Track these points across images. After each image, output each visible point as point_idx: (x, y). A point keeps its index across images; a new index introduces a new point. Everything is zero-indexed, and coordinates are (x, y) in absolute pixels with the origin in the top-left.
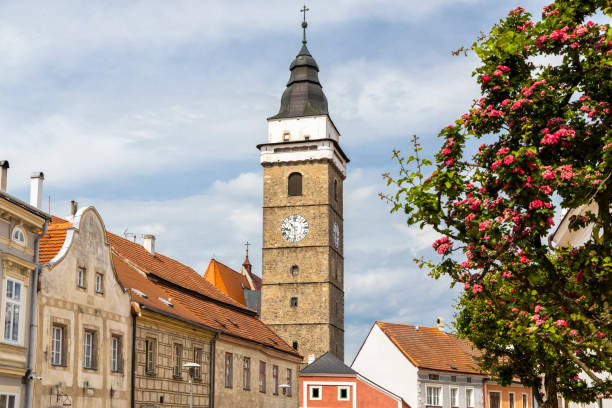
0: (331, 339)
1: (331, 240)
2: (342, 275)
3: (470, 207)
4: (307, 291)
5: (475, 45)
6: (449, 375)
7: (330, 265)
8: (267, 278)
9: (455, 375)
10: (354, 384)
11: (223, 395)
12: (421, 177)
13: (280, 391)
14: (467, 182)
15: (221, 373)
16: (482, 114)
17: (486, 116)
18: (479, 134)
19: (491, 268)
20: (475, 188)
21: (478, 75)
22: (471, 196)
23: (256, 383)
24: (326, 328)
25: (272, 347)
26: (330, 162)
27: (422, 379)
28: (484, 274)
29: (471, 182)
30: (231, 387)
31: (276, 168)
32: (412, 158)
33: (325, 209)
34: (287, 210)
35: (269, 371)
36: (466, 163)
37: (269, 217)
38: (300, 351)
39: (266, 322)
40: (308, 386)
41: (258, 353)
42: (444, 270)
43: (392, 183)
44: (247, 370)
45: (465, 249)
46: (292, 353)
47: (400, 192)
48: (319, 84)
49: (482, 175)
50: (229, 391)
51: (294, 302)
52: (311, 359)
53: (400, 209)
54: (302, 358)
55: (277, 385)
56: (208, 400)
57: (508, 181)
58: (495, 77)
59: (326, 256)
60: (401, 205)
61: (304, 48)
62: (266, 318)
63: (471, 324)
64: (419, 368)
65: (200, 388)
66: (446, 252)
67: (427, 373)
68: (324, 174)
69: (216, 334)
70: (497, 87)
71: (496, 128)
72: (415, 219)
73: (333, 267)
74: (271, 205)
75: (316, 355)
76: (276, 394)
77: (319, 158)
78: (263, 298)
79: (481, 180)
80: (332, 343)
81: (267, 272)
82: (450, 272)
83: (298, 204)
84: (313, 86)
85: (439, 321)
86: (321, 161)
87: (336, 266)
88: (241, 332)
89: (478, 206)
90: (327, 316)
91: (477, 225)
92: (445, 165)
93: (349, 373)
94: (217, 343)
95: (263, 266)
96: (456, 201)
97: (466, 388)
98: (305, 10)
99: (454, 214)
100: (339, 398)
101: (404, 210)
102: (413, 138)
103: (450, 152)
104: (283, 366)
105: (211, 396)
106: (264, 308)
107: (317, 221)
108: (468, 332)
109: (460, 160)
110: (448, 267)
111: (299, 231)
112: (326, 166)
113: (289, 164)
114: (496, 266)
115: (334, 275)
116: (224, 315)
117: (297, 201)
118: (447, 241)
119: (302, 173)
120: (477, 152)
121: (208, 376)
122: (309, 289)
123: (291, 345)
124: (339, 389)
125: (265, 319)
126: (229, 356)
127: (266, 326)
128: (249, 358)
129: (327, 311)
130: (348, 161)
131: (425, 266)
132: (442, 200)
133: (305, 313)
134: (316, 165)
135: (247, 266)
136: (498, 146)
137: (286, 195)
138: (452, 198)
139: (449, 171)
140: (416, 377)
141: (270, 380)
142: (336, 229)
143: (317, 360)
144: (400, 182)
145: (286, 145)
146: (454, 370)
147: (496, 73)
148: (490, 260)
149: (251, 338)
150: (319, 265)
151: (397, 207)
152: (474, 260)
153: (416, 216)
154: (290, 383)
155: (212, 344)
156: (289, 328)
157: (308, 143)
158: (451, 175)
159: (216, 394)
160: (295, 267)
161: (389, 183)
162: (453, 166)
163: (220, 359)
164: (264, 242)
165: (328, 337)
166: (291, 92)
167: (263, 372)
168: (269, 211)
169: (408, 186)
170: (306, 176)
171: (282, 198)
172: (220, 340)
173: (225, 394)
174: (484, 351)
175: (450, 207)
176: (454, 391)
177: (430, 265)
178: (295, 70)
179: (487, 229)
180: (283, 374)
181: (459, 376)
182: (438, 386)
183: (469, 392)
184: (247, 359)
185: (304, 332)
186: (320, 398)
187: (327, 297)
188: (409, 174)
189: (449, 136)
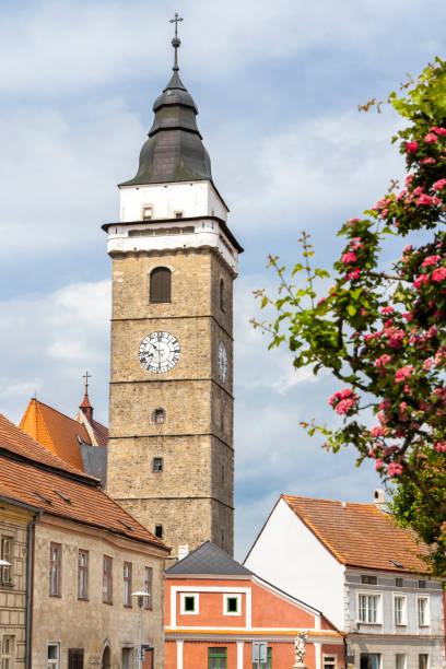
0: (213, 521)
1: (215, 370)
2: (232, 423)
3: (388, 342)
4: (178, 447)
5: (393, 95)
6: (392, 577)
7: (212, 407)
8: (116, 428)
9: (401, 577)
10: (248, 591)
11: (46, 608)
12: (313, 296)
13: (135, 602)
14: (385, 304)
15: (43, 574)
16: (407, 201)
17: (413, 204)
18: (403, 231)
19: (417, 437)
20: (396, 314)
21: (401, 140)
22: (390, 325)
23: (97, 589)
24: (207, 505)
25: (122, 534)
26: (213, 251)
27: (351, 582)
28: (405, 447)
29: (391, 303)
30: (58, 596)
31: (132, 259)
32: (300, 266)
33: (205, 324)
34: (148, 325)
35: (118, 571)
36: (382, 275)
37: (121, 334)
38: (166, 541)
39: (112, 496)
40: (178, 592)
41: (101, 543)
42: (347, 439)
43: (268, 305)
44: (84, 569)
45: (376, 408)
46: (154, 543)
47: (281, 318)
48: (197, 133)
49: (406, 293)
50: (56, 603)
51: (158, 465)
52: (182, 552)
53: (282, 343)
54: (169, 550)
55: (130, 592)
56: (22, 615)
57: (439, 306)
58: (425, 144)
59: (207, 395)
60: (283, 338)
61: (176, 78)
62: (115, 489)
63: (414, 506)
64: (346, 565)
65: (11, 597)
66: (350, 413)
67: (358, 573)
68: (204, 270)
69: (36, 515)
70: (429, 160)
71: (430, 220)
72: (305, 359)
73: (218, 411)
74: (123, 317)
75: (190, 545)
76: (129, 606)
77: (196, 246)
78: (110, 458)
79: (406, 301)
80: (215, 527)
81: (117, 419)
82: (355, 441)
83: (164, 315)
84: (189, 135)
85: (376, 495)
86: (200, 250)
87: (223, 411)
88: (75, 511)
89: (399, 341)
90: (208, 487)
91: (393, 372)
92: (347, 278)
93: (241, 573)
94: (37, 528)
95: (110, 410)
96: (367, 333)
97: (417, 596)
98: (177, 20)
99: (364, 352)
100: (226, 612)
101: (288, 345)
102: (302, 237)
103: (354, 259)
104: (139, 562)
105: (28, 610)
106: (111, 474)
107: (193, 342)
108: (409, 519)
109: (373, 271)
110: (353, 434)
111: (165, 357)
112: (207, 258)
113: (151, 253)
114: (424, 434)
115: (218, 423)
116: (49, 485)
117: (163, 309)
118: (351, 396)
119: (172, 269)
120: (401, 258)
121: (23, 580)
122: (181, 445)
123: (153, 531)
124: (225, 598)
125: (113, 491)
126: (56, 548)
127: (113, 501)
128: (87, 552)
129: (208, 479)
130: (240, 250)
131: (318, 433)
132: (343, 332)
133: (175, 481)
134: (192, 256)
135: (87, 410)
136: (431, 249)
137: (146, 302)
138: (361, 329)
139: (353, 288)
140: (343, 580)
141: (119, 584)
142: (222, 354)
143: (191, 553)
144: (280, 303)
145: (146, 225)
146: (400, 570)
147: (429, 138)
148: (413, 425)
149: (90, 520)
150: (197, 408)
151: (278, 340)
152: (390, 425)
153: (307, 354)
154: (149, 590)
155: (31, 530)
156: (150, 504)
157: (180, 223)
158: (355, 295)
159: (36, 607)
160: (159, 412)
161: (263, 305)
162: (359, 280)
163: (42, 554)
164: (113, 372)
165: (210, 518)
166: (155, 144)
167: (108, 573)
168: (120, 325)
169: (294, 310)
170: (177, 273)
171: (141, 305)
172: (43, 524)
173: (50, 608)
174: (435, 546)
175: (358, 342)
176: (399, 601)
177: (325, 431)
178: (161, 112)
179: (407, 379)
180: (140, 576)
181: (407, 578)
182: (374, 593)
183: (422, 602)
184: (84, 553)
185: (172, 510)
186: (196, 611)
187: (209, 458)
188: (294, 292)
189: (354, 235)
